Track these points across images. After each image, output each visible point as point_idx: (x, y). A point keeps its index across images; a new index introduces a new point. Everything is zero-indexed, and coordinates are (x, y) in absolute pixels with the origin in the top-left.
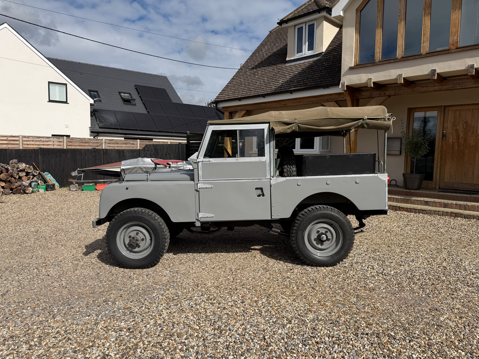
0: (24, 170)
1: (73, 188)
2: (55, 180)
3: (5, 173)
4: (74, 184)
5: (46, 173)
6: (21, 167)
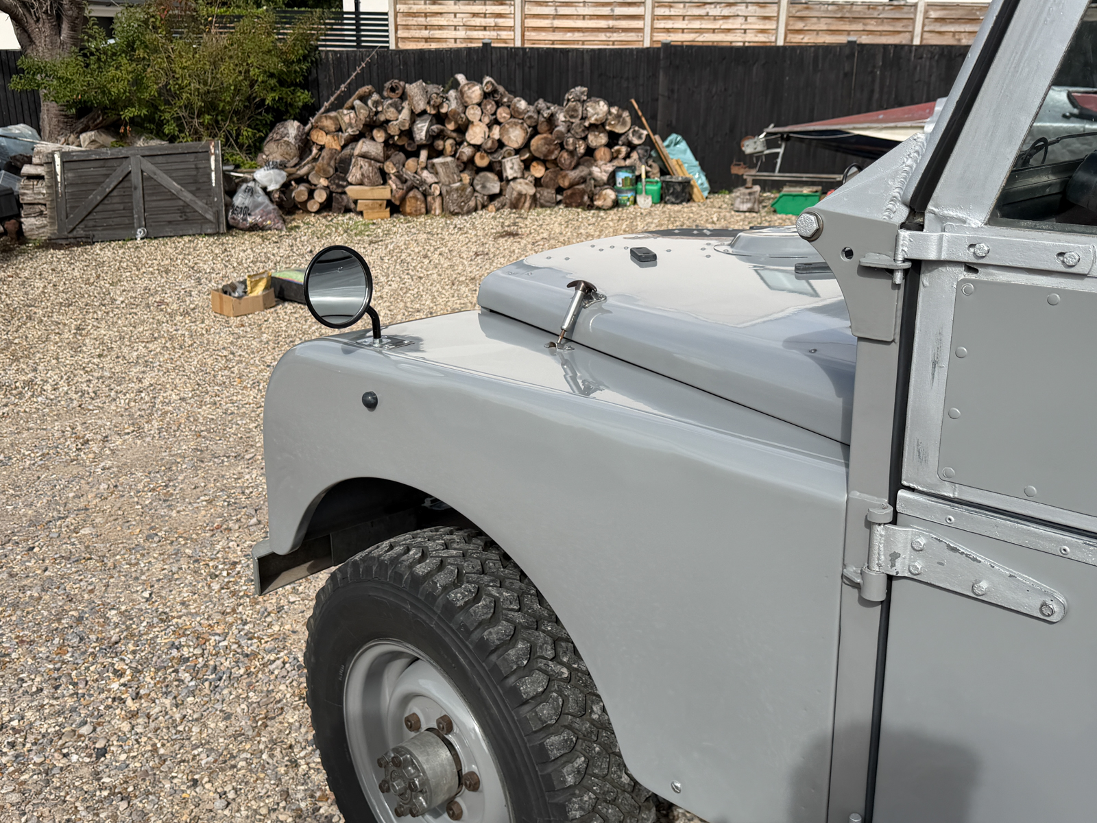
0: (603, 125)
1: (743, 202)
2: (697, 163)
3: (545, 132)
4: (749, 185)
5: (673, 137)
6: (593, 115)
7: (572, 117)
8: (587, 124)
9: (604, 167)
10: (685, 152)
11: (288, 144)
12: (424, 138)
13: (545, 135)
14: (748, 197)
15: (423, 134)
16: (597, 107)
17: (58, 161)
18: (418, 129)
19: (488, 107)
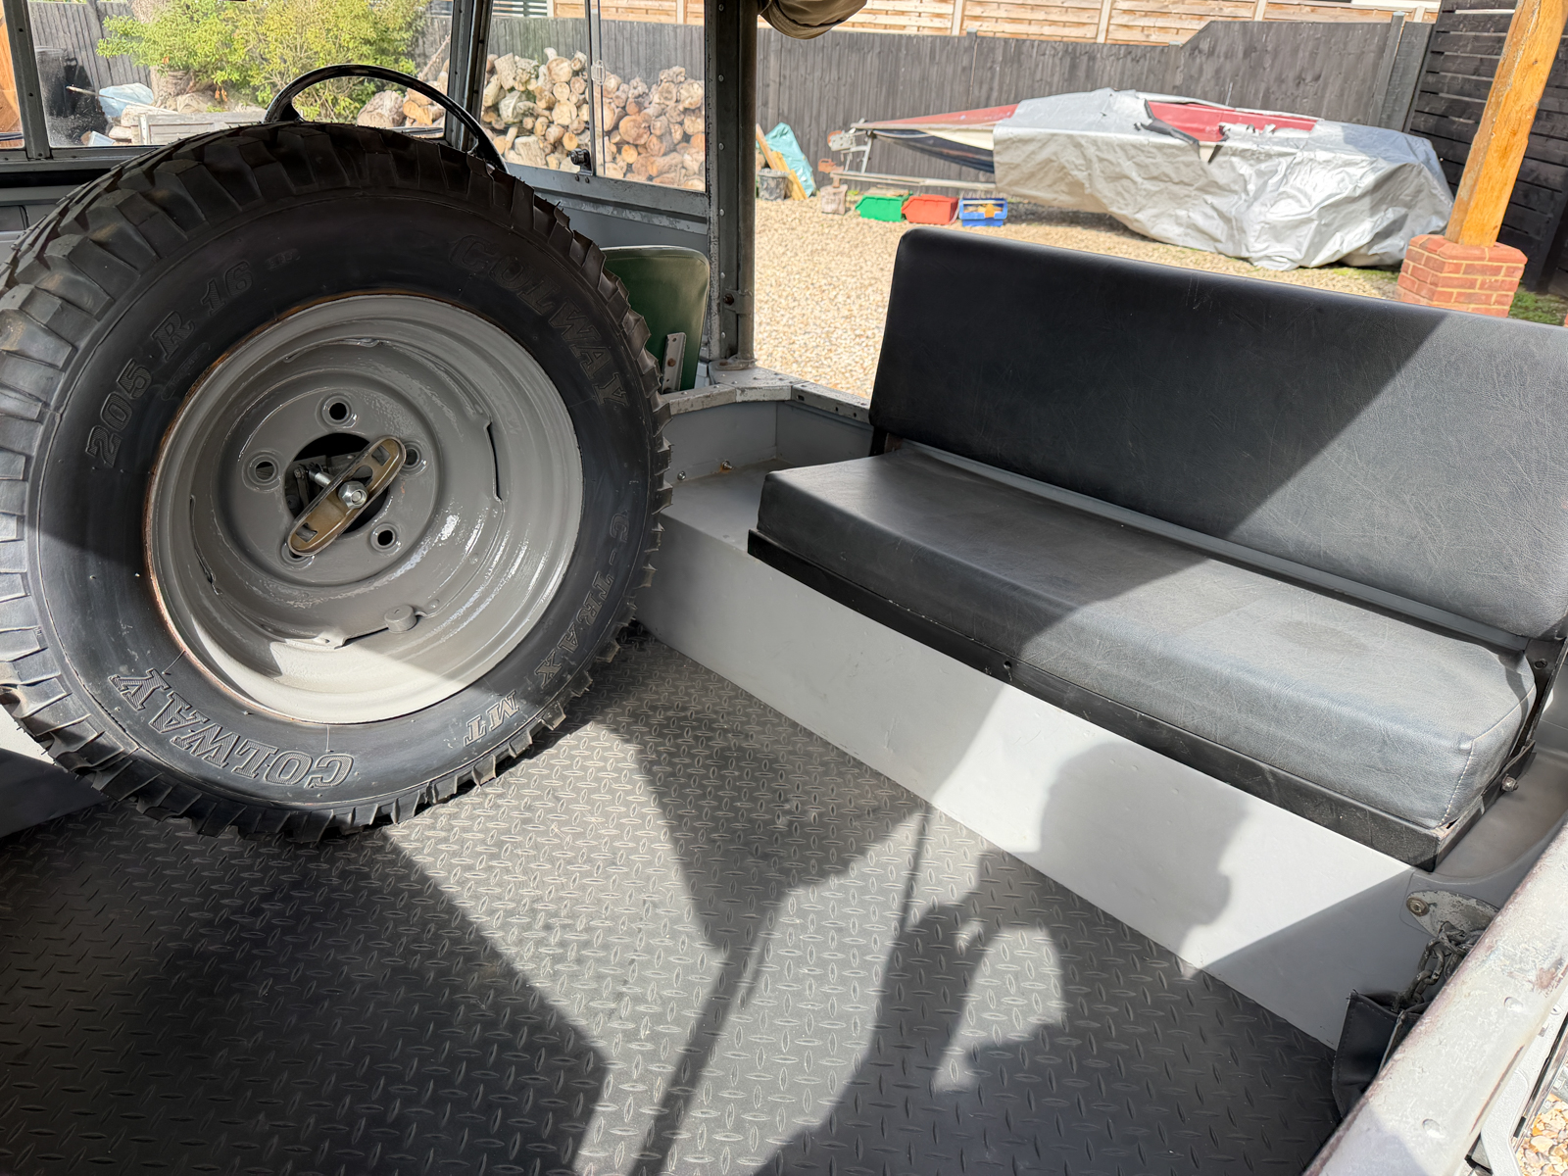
0: (699, 109)
1: (828, 203)
2: (802, 157)
3: (635, 114)
4: (836, 184)
5: (781, 126)
6: (687, 98)
7: (666, 98)
8: (681, 107)
9: (695, 156)
10: (791, 144)
11: (381, 116)
12: (511, 115)
13: (633, 117)
14: (832, 197)
15: (511, 110)
16: (691, 89)
17: (144, 125)
18: (505, 105)
19: (577, 86)
